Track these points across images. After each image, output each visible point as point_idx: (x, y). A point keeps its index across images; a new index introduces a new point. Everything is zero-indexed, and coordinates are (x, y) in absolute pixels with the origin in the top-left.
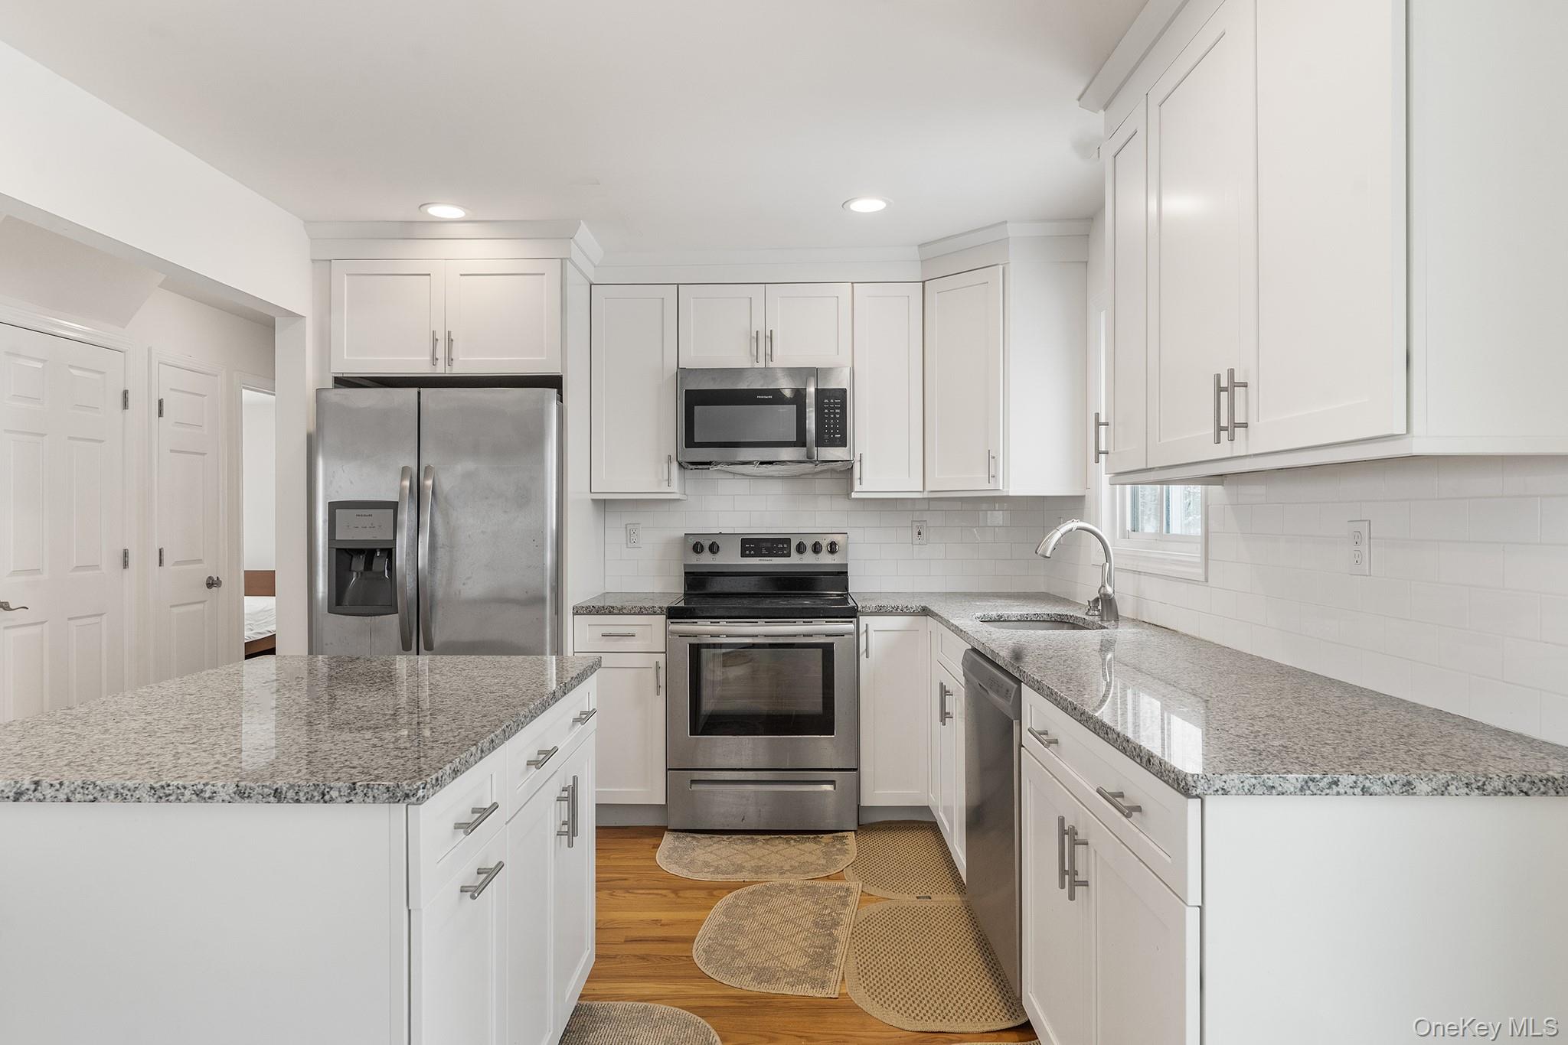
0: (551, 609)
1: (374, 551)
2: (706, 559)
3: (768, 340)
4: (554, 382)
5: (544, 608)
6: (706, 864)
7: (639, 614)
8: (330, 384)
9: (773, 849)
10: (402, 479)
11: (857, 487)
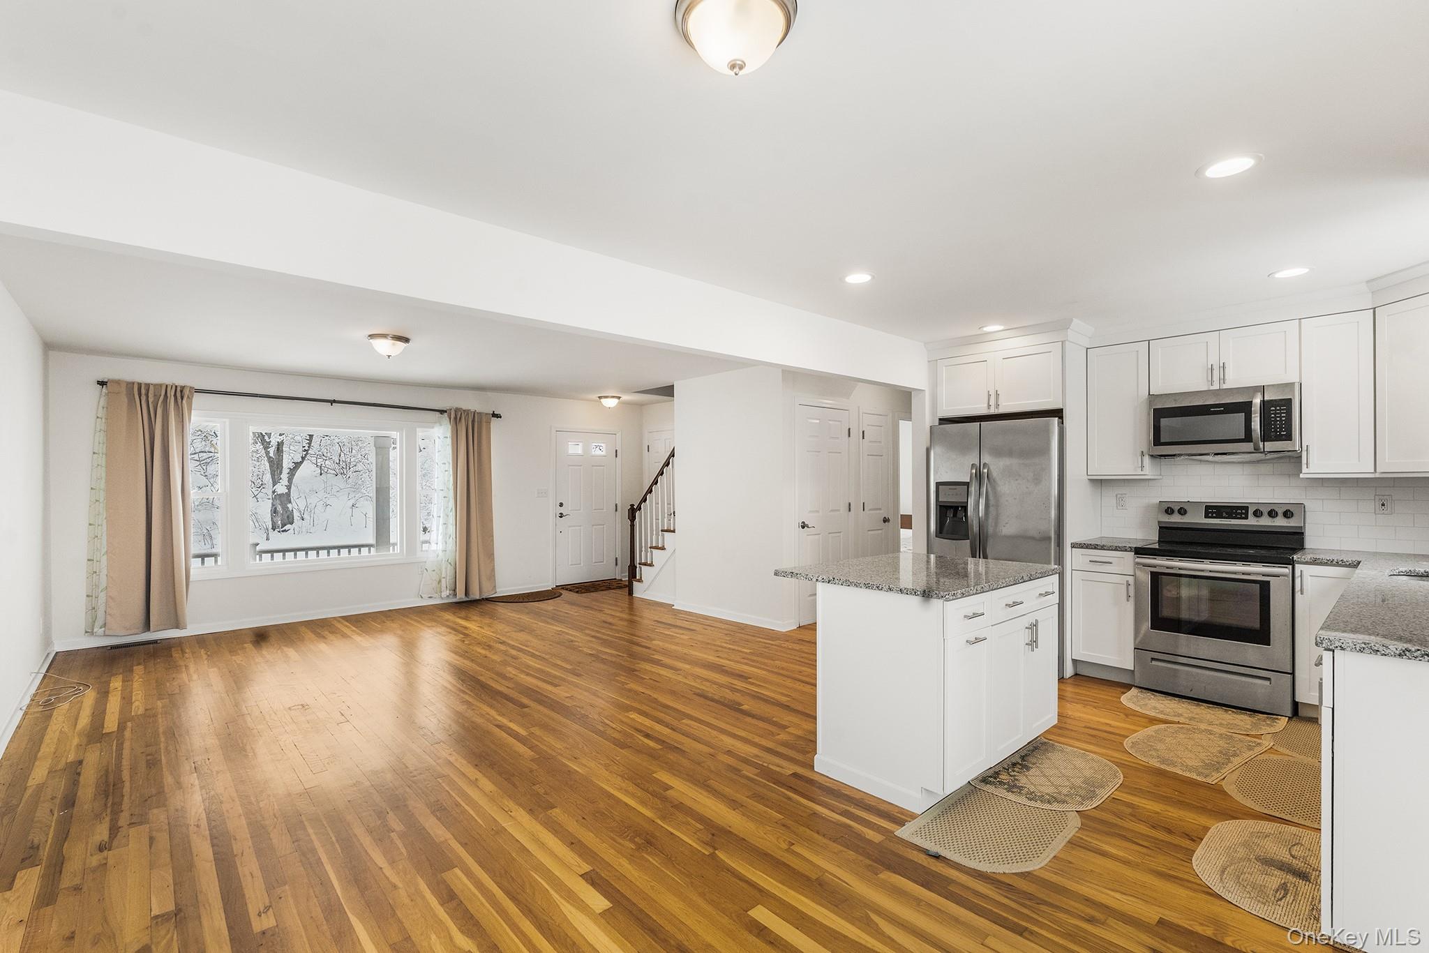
0: (1054, 543)
1: (958, 507)
2: (1176, 519)
3: (1222, 369)
4: (1058, 413)
5: (1050, 543)
6: (1155, 708)
7: (1114, 550)
8: (937, 423)
9: (1211, 712)
10: (972, 469)
11: (1304, 470)
